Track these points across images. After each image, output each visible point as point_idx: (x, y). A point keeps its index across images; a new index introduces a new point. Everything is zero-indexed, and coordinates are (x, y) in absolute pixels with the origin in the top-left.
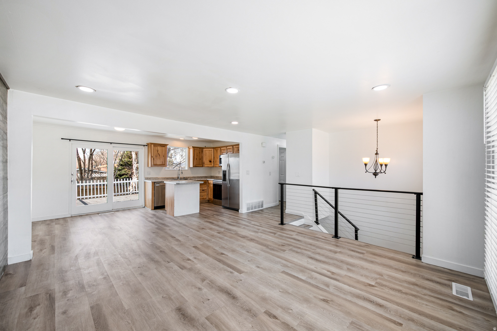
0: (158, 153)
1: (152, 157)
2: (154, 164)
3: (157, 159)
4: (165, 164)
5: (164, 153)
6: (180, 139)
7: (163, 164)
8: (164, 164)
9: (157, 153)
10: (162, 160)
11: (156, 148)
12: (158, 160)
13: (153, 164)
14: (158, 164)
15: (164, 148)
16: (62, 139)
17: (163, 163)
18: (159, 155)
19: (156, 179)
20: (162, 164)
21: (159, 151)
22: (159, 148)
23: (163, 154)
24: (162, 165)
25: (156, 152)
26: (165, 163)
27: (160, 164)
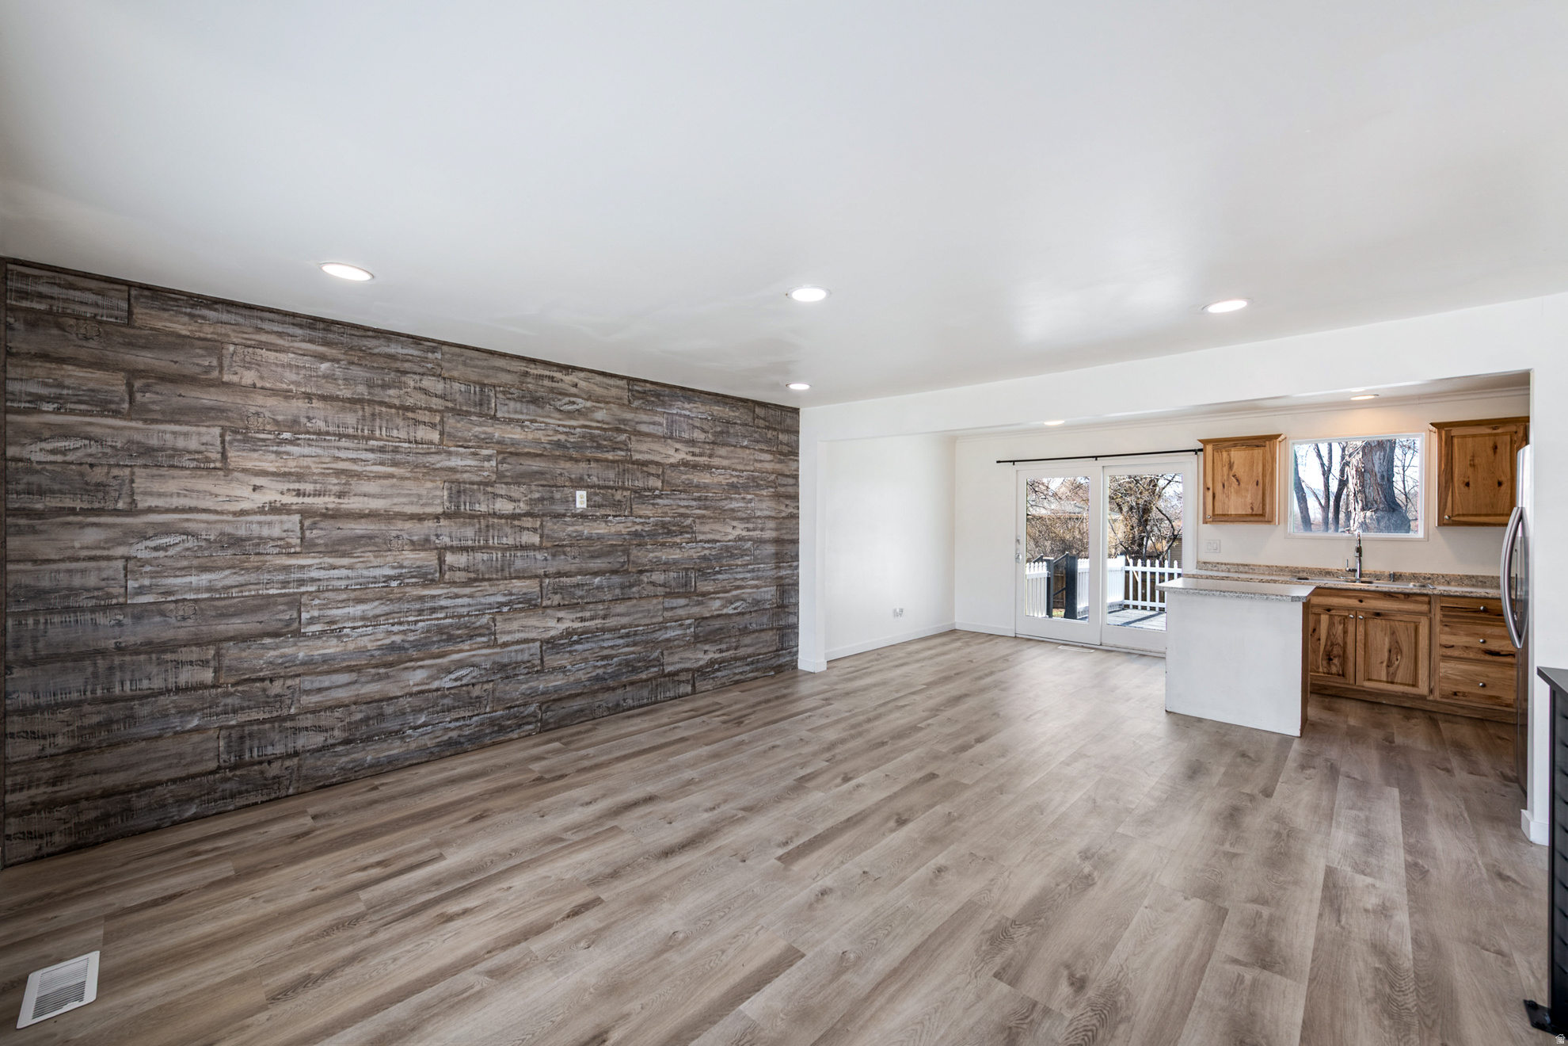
0: (1232, 474)
1: (1208, 489)
2: (1214, 515)
3: (1228, 496)
4: (1263, 515)
5: (1260, 470)
6: (1353, 399)
7: (1256, 515)
8: (1260, 515)
9: (1228, 475)
10: (1249, 500)
11: (1225, 454)
12: (1233, 497)
13: (1209, 512)
14: (1233, 513)
15: (1258, 452)
16: (998, 462)
17: (1252, 509)
18: (1237, 480)
19: (1241, 569)
20: (1252, 515)
21: (1235, 467)
22: (1238, 456)
23: (1254, 474)
24: (1252, 519)
25: (1226, 469)
26: (1264, 509)
27: (1242, 515)
